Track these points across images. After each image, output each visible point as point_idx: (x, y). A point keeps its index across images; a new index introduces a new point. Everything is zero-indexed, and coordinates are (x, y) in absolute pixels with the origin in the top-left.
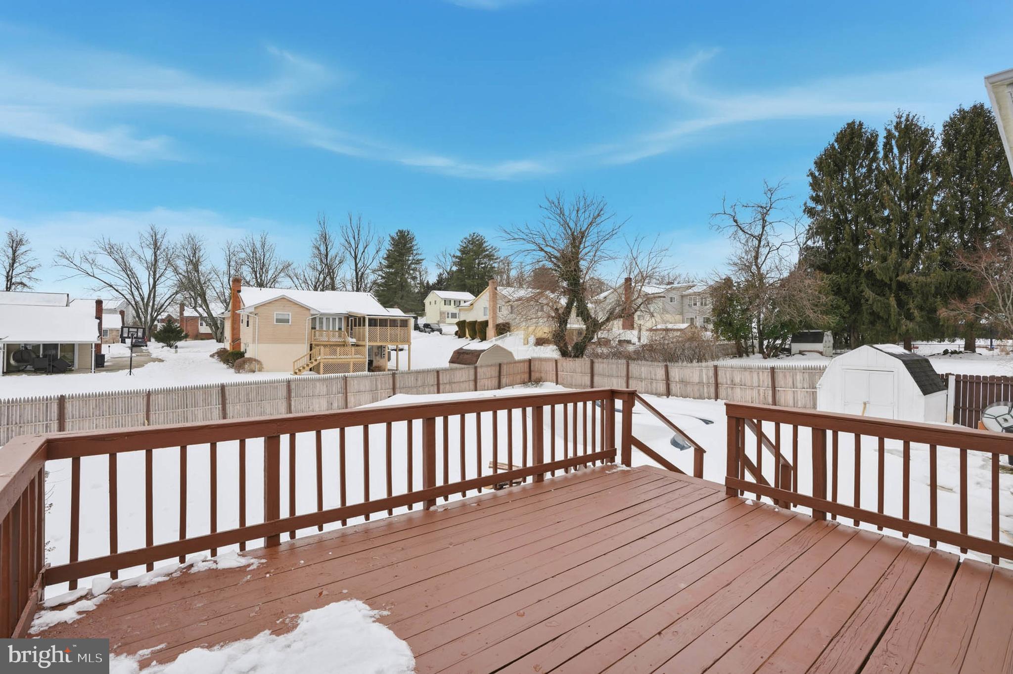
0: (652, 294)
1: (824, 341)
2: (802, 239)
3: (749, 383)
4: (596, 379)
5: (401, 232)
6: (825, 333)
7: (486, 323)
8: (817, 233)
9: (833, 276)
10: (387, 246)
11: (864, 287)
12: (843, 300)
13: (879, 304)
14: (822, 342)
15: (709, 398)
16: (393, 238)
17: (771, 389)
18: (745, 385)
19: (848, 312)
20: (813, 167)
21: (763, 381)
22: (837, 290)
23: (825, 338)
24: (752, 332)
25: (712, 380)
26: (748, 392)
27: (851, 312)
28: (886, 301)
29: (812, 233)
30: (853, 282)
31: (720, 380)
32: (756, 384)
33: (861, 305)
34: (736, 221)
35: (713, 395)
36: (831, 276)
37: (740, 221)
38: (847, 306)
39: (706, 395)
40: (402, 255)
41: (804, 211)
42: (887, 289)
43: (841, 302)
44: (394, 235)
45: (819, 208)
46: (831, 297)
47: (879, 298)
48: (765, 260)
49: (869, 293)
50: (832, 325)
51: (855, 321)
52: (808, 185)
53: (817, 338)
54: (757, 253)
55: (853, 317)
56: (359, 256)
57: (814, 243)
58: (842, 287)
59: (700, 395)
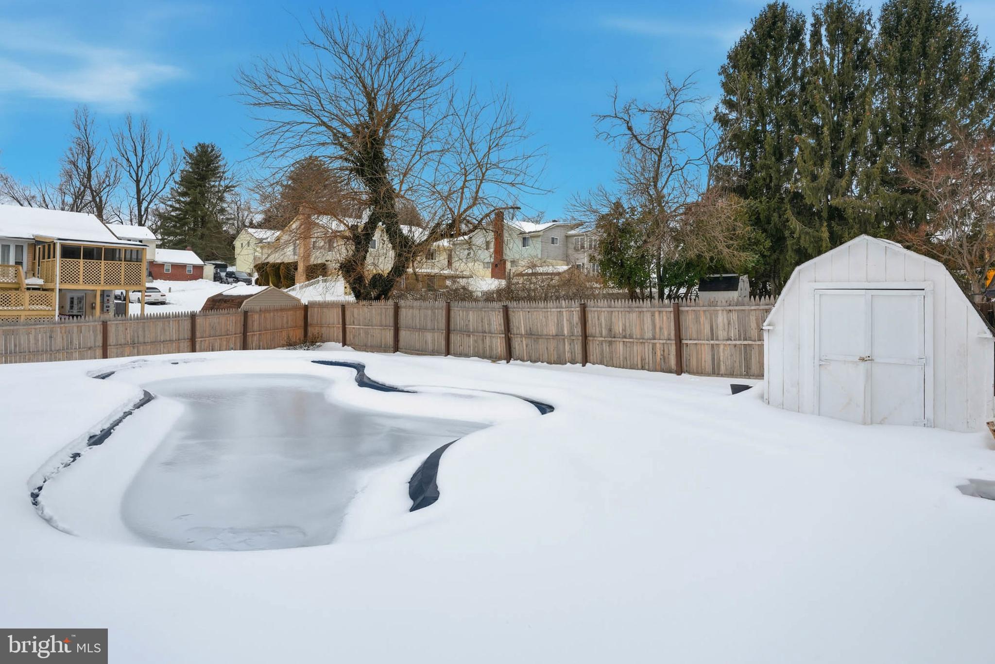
0: (529, 233)
1: (739, 288)
2: (712, 154)
3: (636, 332)
4: (403, 334)
5: (203, 146)
6: (741, 278)
7: (295, 266)
8: (732, 148)
9: (751, 201)
10: (183, 166)
11: (789, 214)
12: (762, 233)
13: (807, 237)
14: (737, 290)
15: (573, 362)
16: (191, 156)
17: (674, 342)
18: (631, 337)
19: (769, 249)
20: (726, 61)
21: (661, 329)
22: (757, 220)
23: (741, 284)
24: (650, 277)
25: (578, 330)
26: (637, 349)
27: (772, 249)
28: (816, 234)
29: (725, 147)
30: (774, 210)
31: (590, 330)
32: (649, 335)
33: (784, 238)
34: (630, 129)
35: (579, 356)
36: (747, 201)
37: (637, 130)
38: (768, 241)
39: (568, 355)
40: (203, 178)
41: (715, 119)
42: (816, 218)
43: (761, 236)
44: (192, 151)
45: (733, 116)
46: (749, 228)
47: (807, 229)
48: (666, 182)
49: (795, 224)
50: (751, 265)
51: (777, 261)
52: (720, 85)
53: (731, 284)
54: (657, 172)
55: (775, 256)
56: (143, 180)
57: (726, 161)
58: (761, 216)
59: (559, 357)
